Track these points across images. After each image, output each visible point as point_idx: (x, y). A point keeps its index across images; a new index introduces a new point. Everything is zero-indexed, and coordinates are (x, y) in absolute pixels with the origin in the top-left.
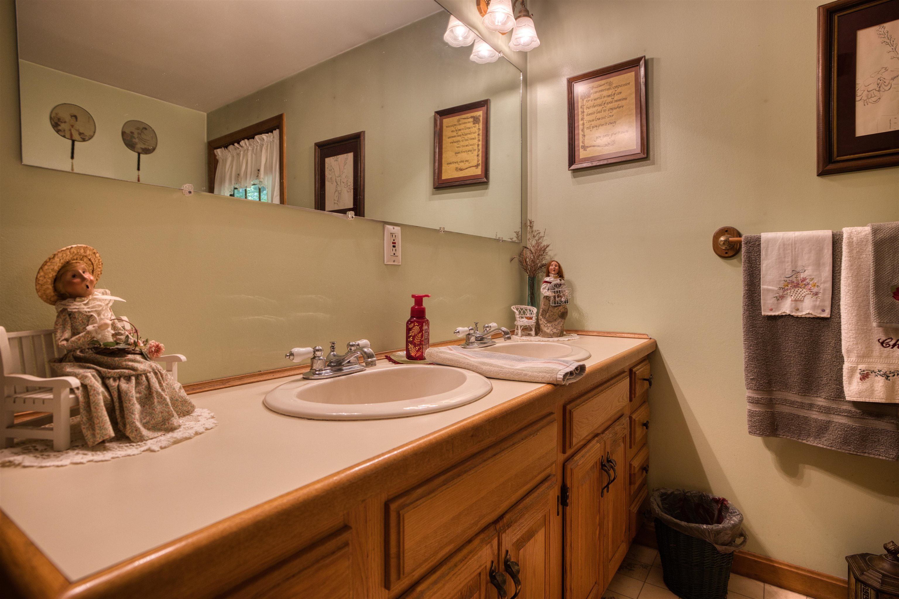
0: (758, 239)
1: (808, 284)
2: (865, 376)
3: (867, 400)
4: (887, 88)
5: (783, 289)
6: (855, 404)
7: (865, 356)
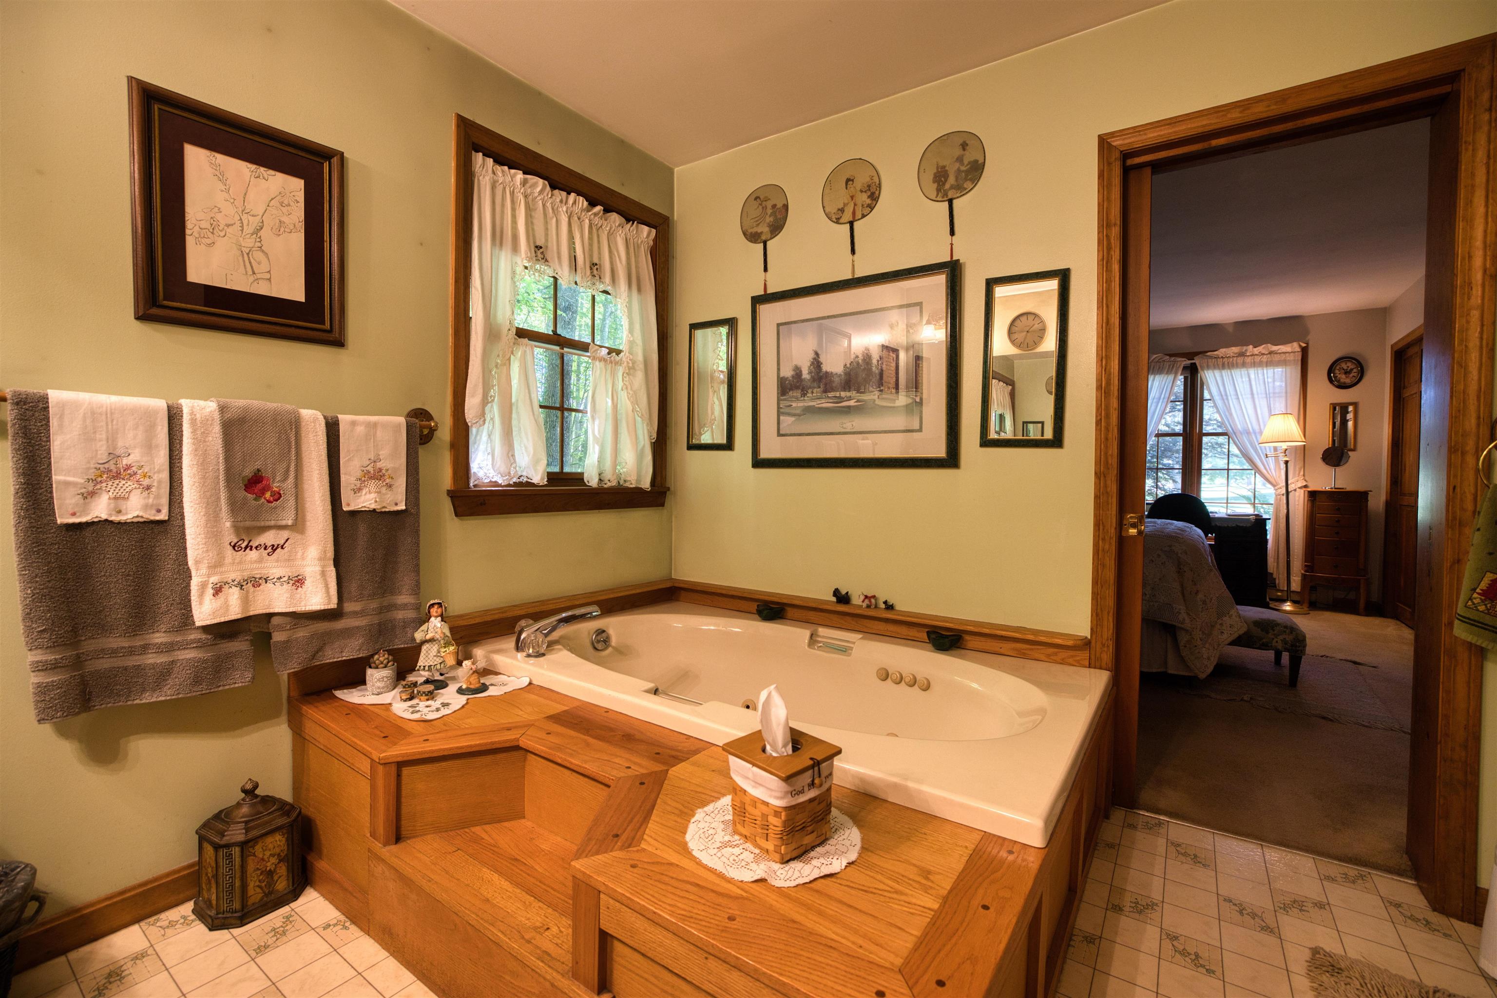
1: (135, 474)
2: (218, 591)
3: (223, 620)
4: (222, 234)
5: (93, 481)
6: (206, 629)
7: (216, 565)
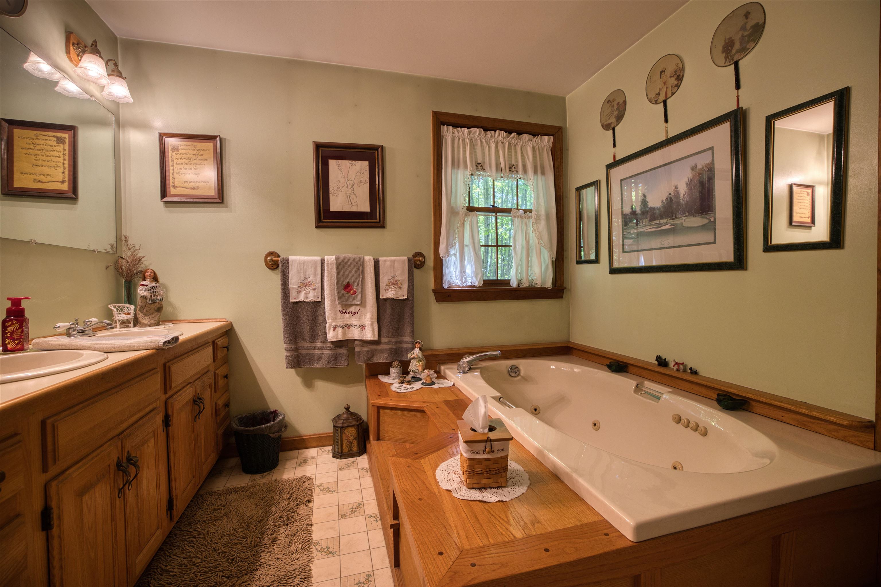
0: (288, 260)
1: (311, 284)
2: (335, 329)
3: (336, 340)
4: (341, 191)
5: (300, 287)
6: (332, 342)
7: (334, 319)
